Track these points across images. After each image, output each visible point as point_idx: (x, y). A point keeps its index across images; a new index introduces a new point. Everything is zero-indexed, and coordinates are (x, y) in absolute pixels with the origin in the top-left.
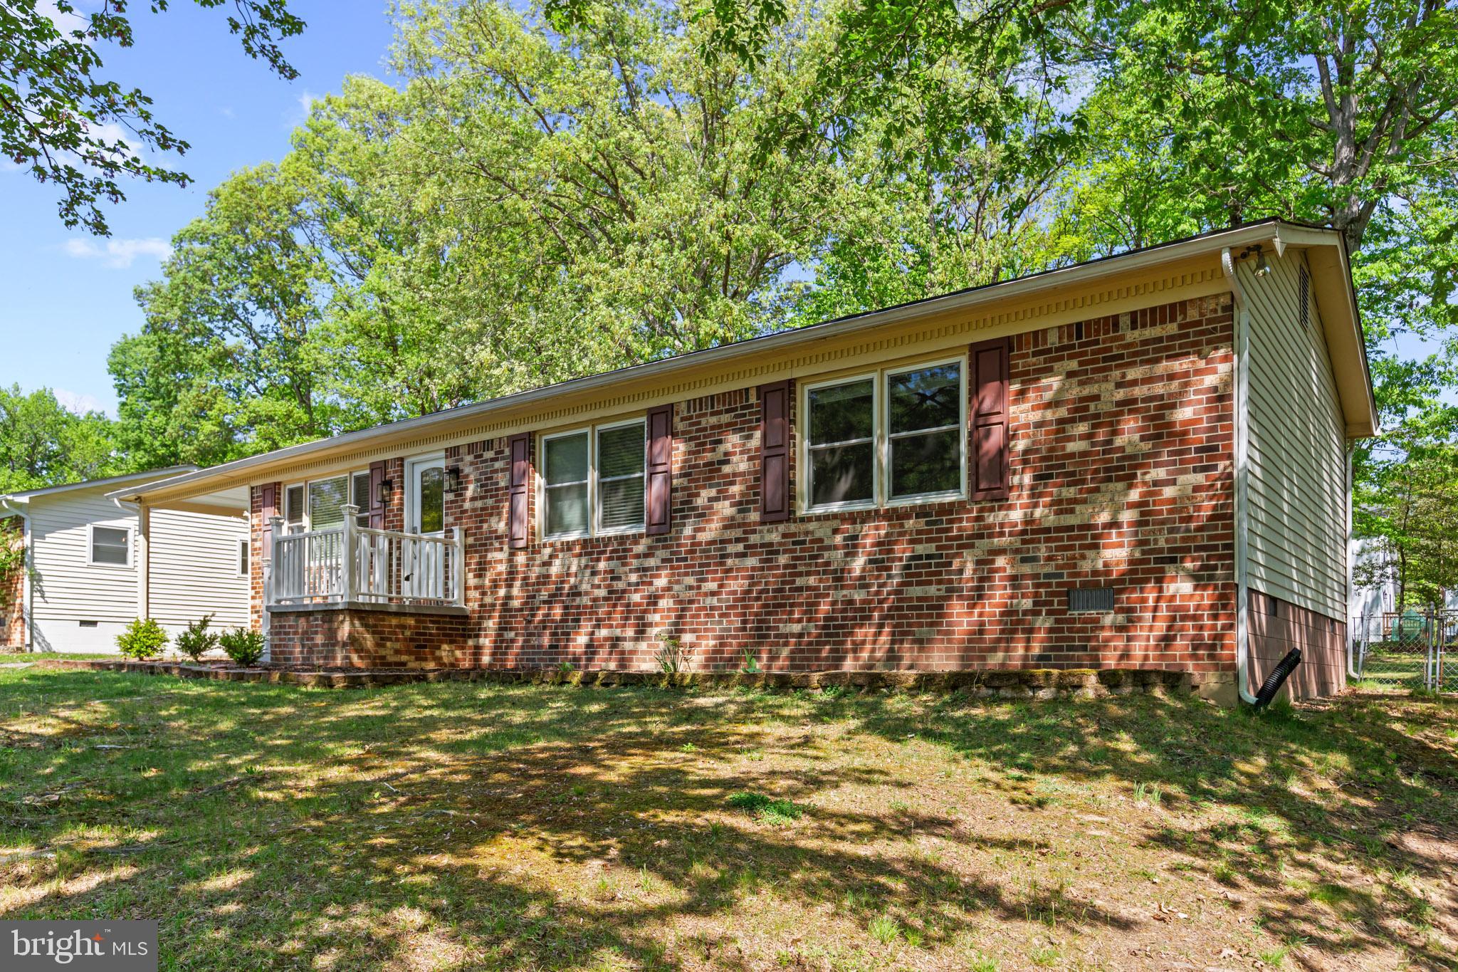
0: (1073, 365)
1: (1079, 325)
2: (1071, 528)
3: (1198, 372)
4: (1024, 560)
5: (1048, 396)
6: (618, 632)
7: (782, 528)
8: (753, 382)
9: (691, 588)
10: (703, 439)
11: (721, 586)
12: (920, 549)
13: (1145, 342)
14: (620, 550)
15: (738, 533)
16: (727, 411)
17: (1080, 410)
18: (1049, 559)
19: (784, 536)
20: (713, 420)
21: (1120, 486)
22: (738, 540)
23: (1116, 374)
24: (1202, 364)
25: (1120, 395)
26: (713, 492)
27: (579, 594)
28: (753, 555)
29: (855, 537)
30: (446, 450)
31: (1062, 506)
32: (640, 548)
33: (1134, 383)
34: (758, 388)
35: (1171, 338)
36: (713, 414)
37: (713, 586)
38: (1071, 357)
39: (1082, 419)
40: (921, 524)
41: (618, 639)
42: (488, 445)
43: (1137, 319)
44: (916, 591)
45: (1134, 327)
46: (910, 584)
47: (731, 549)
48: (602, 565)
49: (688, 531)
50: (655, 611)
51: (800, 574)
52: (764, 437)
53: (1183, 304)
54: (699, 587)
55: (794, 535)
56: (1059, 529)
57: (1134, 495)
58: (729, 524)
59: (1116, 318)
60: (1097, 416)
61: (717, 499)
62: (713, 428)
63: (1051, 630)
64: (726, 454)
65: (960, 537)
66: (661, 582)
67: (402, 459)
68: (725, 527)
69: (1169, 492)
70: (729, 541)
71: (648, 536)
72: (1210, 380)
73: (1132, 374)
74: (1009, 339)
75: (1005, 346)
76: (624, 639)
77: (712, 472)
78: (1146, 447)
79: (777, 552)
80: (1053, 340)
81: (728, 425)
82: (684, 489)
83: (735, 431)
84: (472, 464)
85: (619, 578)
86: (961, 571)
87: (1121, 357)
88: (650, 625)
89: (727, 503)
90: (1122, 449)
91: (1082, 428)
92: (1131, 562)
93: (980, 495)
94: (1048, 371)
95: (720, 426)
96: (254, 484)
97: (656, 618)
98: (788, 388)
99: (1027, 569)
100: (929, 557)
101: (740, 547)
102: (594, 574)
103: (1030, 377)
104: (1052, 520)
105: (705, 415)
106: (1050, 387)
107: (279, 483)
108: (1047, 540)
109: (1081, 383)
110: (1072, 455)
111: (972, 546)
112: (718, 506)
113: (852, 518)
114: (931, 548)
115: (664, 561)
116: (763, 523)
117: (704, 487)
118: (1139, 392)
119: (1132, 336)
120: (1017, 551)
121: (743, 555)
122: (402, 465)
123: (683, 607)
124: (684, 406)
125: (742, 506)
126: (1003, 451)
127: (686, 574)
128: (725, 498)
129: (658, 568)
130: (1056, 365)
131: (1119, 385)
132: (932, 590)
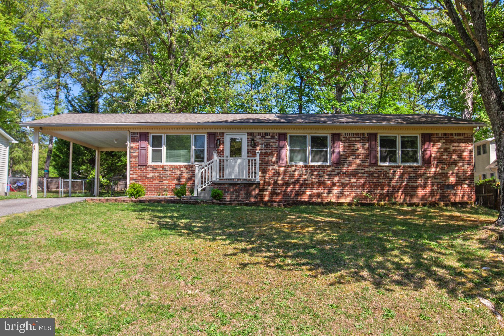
0: (444, 141)
1: (445, 133)
2: (445, 173)
3: (468, 146)
4: (435, 179)
5: (439, 146)
6: (322, 191)
7: (375, 167)
8: (366, 131)
9: (347, 180)
10: (351, 144)
11: (357, 180)
12: (412, 175)
13: (458, 139)
14: (322, 169)
15: (362, 168)
16: (358, 137)
17: (446, 150)
18: (440, 179)
19: (376, 169)
20: (354, 139)
21: (454, 166)
22: (362, 169)
23: (453, 144)
24: (468, 145)
25: (454, 148)
26: (354, 157)
27: (307, 180)
28: (367, 173)
29: (396, 171)
30: (248, 133)
31: (442, 169)
32: (329, 169)
33: (456, 146)
34: (367, 133)
35: (462, 139)
36: (353, 137)
37: (355, 180)
38: (444, 139)
39: (446, 152)
40: (411, 169)
41: (322, 193)
42: (268, 134)
43: (456, 134)
44: (410, 184)
45: (455, 136)
46: (409, 182)
47: (360, 171)
48: (315, 173)
49: (346, 166)
50: (335, 186)
51: (381, 179)
52: (370, 145)
53: (464, 134)
54: (350, 180)
55: (379, 169)
56: (442, 173)
57: (457, 168)
58: (359, 165)
59: (452, 134)
60: (449, 152)
61: (355, 159)
62: (353, 141)
63: (440, 193)
64: (358, 148)
65: (421, 173)
66: (336, 179)
67: (223, 133)
68: (358, 166)
69: (463, 168)
70: (360, 169)
71: (332, 166)
72: (469, 148)
73: (455, 144)
74: (430, 134)
75: (430, 135)
76: (324, 193)
77: (354, 152)
78: (458, 159)
79: (374, 173)
80: (440, 135)
81: (358, 141)
82: (344, 155)
83: (360, 143)
84: (260, 139)
85: (322, 177)
86: (421, 180)
87: (453, 141)
88: (334, 190)
89: (358, 160)
90: (454, 159)
91: (446, 154)
92: (456, 180)
93: (425, 165)
94: (439, 141)
95: (356, 141)
96: (131, 131)
97: (336, 188)
98: (376, 135)
99: (436, 181)
100: (414, 177)
101: (363, 171)
102: (312, 175)
103: (435, 142)
104: (440, 172)
105: (351, 137)
106: (439, 145)
107: (148, 133)
108: (440, 175)
109: (446, 145)
110: (444, 159)
111: (424, 175)
112: (355, 160)
113: (394, 167)
114: (414, 175)
115: (338, 173)
116: (369, 166)
117: (351, 155)
118: (457, 148)
119: (455, 137)
120: (434, 177)
121: (364, 173)
122: (224, 135)
123: (343, 186)
124: (344, 134)
125: (363, 161)
126: (431, 156)
127: (346, 177)
128: (358, 159)
129: (336, 175)
130: (441, 141)
131: (453, 146)
132: (415, 184)
